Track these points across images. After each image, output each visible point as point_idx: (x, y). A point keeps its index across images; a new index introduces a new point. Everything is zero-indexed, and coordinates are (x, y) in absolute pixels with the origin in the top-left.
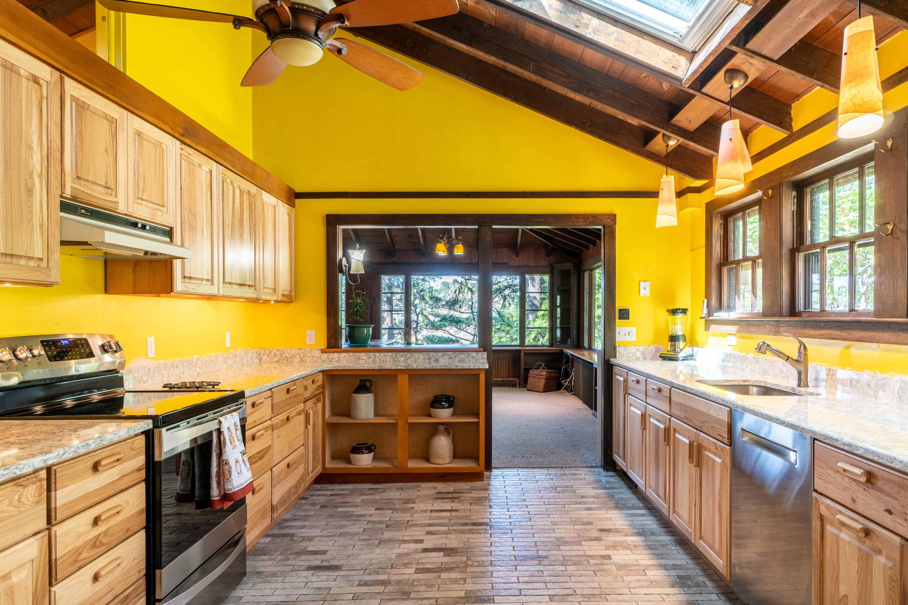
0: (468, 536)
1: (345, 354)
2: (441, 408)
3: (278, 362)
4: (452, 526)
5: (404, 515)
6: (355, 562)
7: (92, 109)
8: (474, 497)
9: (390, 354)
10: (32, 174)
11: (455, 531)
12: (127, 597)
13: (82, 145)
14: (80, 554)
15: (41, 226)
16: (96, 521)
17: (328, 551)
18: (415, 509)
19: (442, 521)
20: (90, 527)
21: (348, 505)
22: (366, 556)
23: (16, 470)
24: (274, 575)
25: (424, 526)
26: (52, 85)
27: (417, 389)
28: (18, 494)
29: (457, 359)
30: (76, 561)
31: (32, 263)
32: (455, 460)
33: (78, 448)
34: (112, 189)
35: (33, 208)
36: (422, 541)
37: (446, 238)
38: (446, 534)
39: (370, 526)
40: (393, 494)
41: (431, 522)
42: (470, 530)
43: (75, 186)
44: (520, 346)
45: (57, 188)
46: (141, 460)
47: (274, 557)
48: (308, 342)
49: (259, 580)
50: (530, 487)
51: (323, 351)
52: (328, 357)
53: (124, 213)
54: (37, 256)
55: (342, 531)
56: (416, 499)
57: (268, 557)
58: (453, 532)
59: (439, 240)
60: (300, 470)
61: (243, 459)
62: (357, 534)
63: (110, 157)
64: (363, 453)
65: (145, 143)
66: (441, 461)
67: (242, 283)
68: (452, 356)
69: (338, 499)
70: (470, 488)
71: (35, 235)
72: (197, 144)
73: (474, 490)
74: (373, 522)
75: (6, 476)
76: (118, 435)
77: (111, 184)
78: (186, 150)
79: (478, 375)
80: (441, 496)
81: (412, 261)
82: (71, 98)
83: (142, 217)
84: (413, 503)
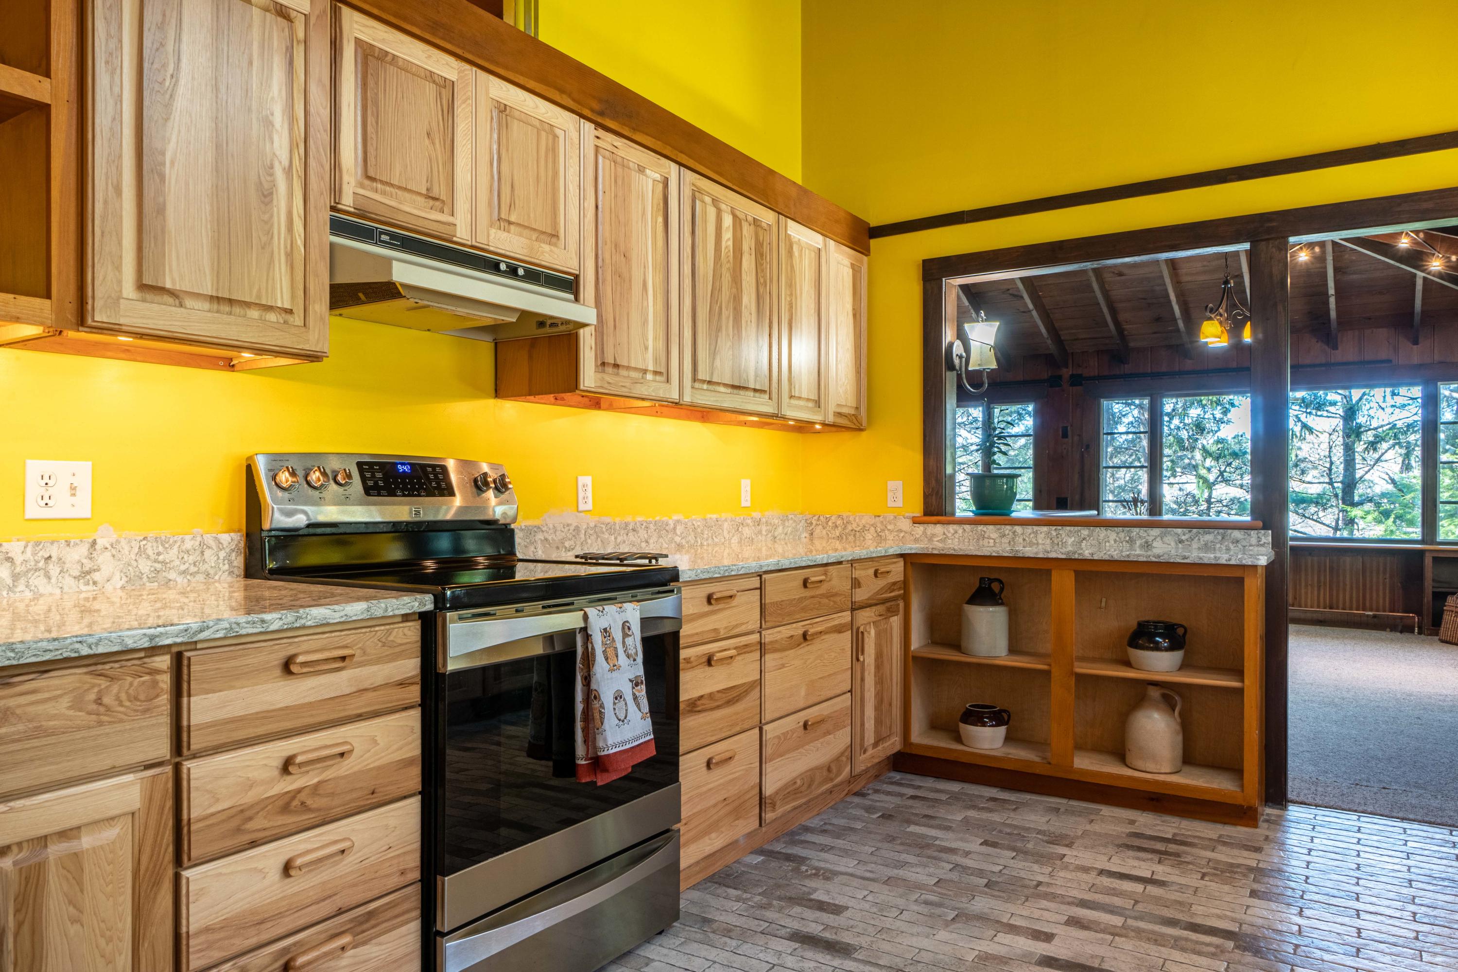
0: (1165, 952)
1: (955, 527)
2: (1152, 649)
3: (840, 538)
4: (1136, 918)
5: (1036, 867)
6: (886, 946)
7: (400, 63)
8: (1218, 862)
9: (1045, 529)
10: (272, 167)
11: (1139, 931)
12: (371, 914)
13: (377, 123)
14: (250, 819)
15: (290, 255)
16: (287, 766)
17: (847, 908)
18: (1066, 859)
19: (1117, 901)
20: (276, 773)
21: (932, 822)
22: (914, 939)
23: (78, 646)
24: (728, 932)
25: (1069, 904)
26: (313, 20)
27: (1103, 604)
28: (96, 690)
29: (1195, 545)
30: (238, 830)
31: (272, 317)
32: (1187, 769)
33: (238, 624)
34: (443, 202)
35: (272, 225)
36: (1048, 937)
37: (1226, 311)
38: (1114, 934)
39: (954, 876)
40: (1033, 817)
41: (1088, 896)
42: (1177, 939)
43: (361, 191)
44: (1422, 542)
45: (322, 194)
46: (411, 666)
47: (749, 896)
48: (891, 504)
49: (699, 936)
50: (1381, 865)
51: (916, 521)
52: (924, 533)
53: (469, 243)
54: (279, 305)
55: (895, 872)
56: (1077, 837)
57: (739, 892)
58: (1133, 934)
59: (1208, 314)
60: (840, 740)
61: (634, 694)
62: (919, 886)
63: (438, 145)
64: (984, 725)
65: (515, 125)
66: (1151, 767)
67: (737, 384)
68: (1183, 538)
69: (920, 808)
70: (1215, 837)
71: (277, 269)
72: (634, 129)
73: (1225, 844)
74: (965, 868)
75: (53, 654)
76: (342, 614)
77: (439, 189)
78: (609, 140)
79: (1240, 581)
80: (1137, 842)
81: (1164, 369)
82: (356, 42)
83: (508, 253)
84: (1067, 846)
